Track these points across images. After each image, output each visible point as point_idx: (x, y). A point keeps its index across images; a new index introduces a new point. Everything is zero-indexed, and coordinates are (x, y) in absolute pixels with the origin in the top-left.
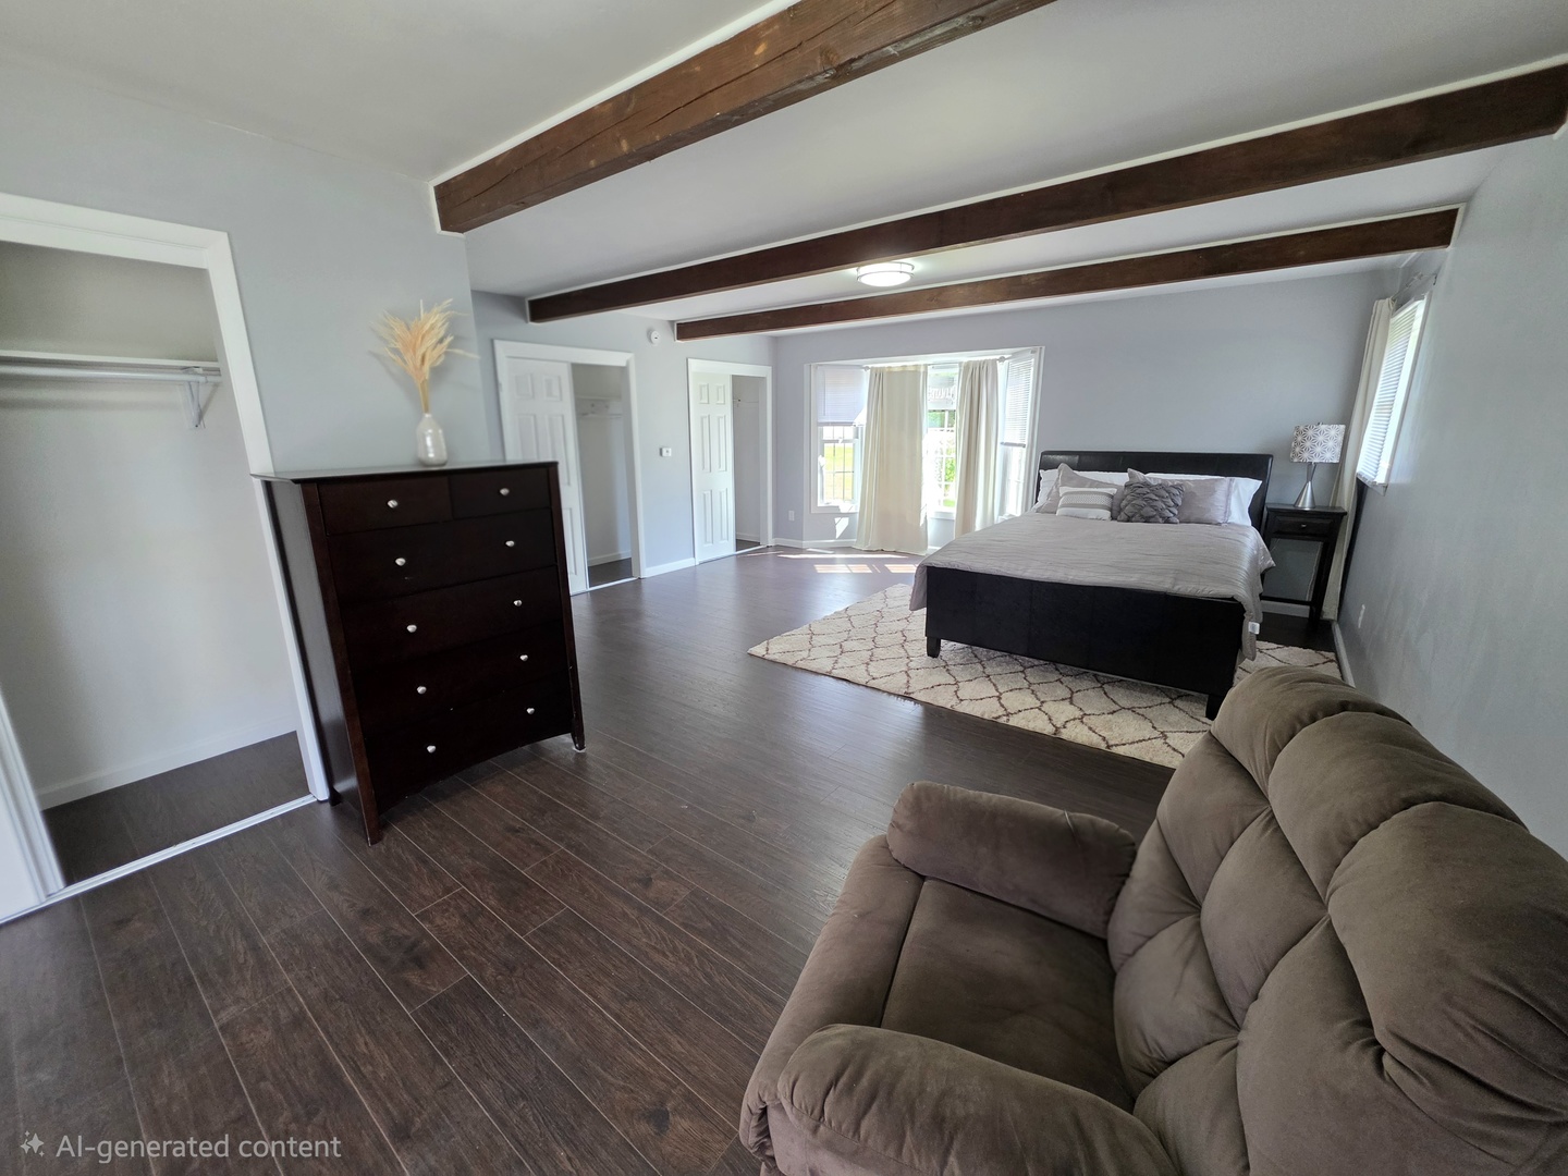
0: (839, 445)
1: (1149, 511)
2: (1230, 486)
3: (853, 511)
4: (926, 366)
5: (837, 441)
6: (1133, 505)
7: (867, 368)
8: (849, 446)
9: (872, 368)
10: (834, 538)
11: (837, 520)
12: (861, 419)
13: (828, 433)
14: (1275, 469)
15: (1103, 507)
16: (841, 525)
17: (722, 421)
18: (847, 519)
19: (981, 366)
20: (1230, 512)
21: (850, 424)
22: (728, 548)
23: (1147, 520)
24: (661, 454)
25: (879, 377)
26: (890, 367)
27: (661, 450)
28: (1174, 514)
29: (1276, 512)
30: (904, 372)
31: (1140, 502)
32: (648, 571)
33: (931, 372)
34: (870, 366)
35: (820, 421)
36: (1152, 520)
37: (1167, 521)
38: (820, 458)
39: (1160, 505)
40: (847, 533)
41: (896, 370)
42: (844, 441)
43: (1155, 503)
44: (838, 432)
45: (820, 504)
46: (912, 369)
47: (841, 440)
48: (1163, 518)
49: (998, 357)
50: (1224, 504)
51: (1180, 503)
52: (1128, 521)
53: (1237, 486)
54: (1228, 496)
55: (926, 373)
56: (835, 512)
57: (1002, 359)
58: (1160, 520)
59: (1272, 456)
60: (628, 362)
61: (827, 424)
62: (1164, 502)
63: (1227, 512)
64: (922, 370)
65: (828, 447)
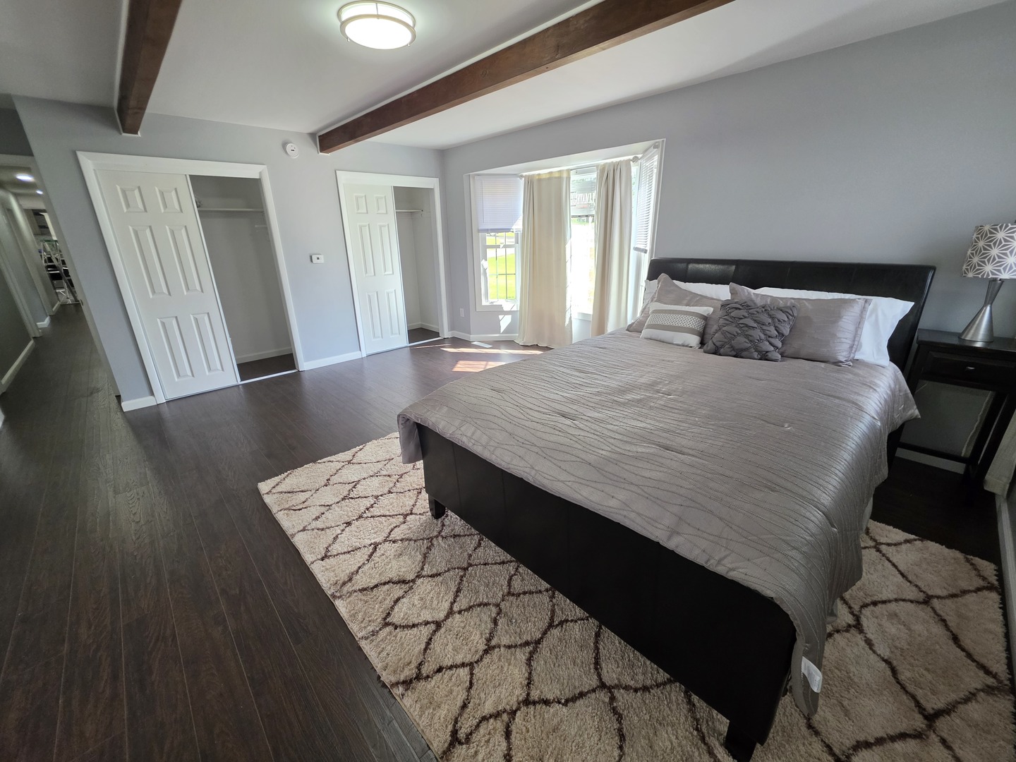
0: (501, 252)
1: (741, 342)
2: (864, 310)
3: (515, 309)
4: (569, 171)
5: (499, 247)
6: (724, 333)
7: (522, 176)
8: (511, 251)
9: (525, 177)
10: (499, 333)
11: (501, 317)
12: (518, 225)
13: (490, 240)
14: (937, 286)
15: (691, 331)
16: (505, 322)
17: (385, 230)
18: (510, 316)
19: (615, 168)
20: (859, 345)
21: (508, 230)
22: (401, 340)
23: (738, 354)
24: (312, 261)
25: (530, 182)
26: (539, 174)
27: (311, 257)
28: (776, 347)
29: (929, 347)
30: (550, 178)
31: (733, 329)
32: (305, 364)
33: (574, 177)
34: (524, 174)
35: (481, 228)
36: (744, 354)
37: (764, 357)
38: (483, 262)
39: (757, 334)
40: (509, 329)
41: (544, 177)
42: (506, 246)
43: (751, 332)
44: (500, 239)
45: (484, 303)
46: (557, 175)
47: (502, 246)
48: (759, 352)
49: (631, 157)
50: (850, 336)
51: (786, 331)
52: (715, 353)
53: (875, 310)
54: (859, 325)
55: (569, 178)
56: (497, 311)
57: (635, 159)
58: (756, 355)
59: (934, 268)
60: (260, 173)
61: (487, 231)
62: (763, 331)
63: (855, 345)
64: (565, 175)
65: (491, 253)
